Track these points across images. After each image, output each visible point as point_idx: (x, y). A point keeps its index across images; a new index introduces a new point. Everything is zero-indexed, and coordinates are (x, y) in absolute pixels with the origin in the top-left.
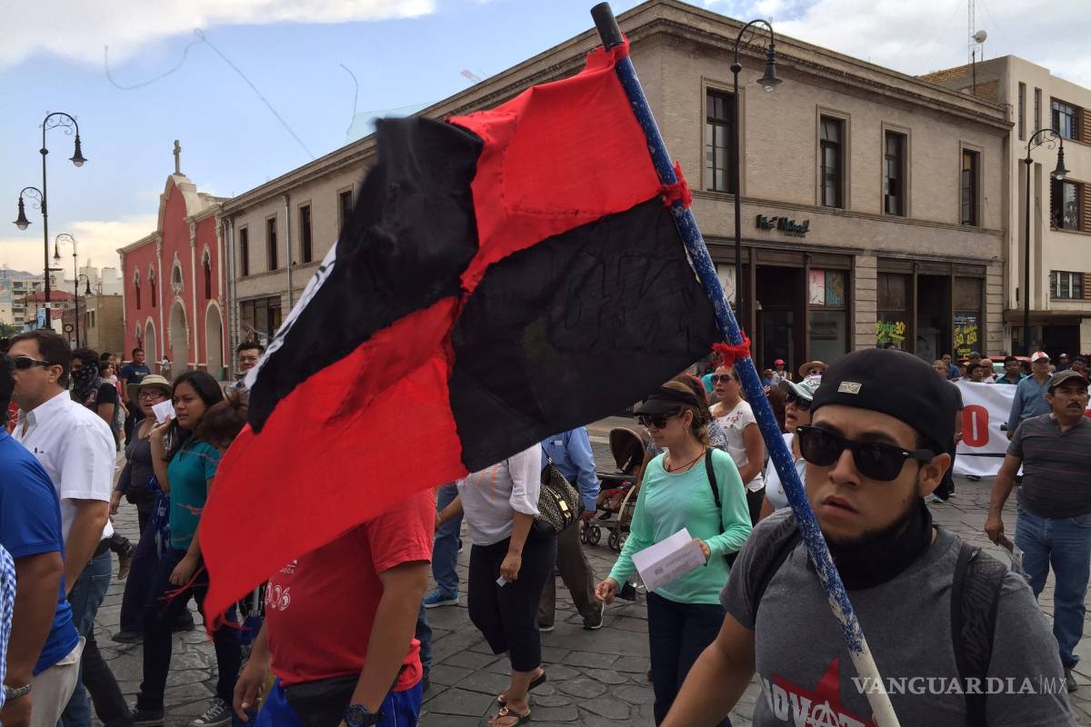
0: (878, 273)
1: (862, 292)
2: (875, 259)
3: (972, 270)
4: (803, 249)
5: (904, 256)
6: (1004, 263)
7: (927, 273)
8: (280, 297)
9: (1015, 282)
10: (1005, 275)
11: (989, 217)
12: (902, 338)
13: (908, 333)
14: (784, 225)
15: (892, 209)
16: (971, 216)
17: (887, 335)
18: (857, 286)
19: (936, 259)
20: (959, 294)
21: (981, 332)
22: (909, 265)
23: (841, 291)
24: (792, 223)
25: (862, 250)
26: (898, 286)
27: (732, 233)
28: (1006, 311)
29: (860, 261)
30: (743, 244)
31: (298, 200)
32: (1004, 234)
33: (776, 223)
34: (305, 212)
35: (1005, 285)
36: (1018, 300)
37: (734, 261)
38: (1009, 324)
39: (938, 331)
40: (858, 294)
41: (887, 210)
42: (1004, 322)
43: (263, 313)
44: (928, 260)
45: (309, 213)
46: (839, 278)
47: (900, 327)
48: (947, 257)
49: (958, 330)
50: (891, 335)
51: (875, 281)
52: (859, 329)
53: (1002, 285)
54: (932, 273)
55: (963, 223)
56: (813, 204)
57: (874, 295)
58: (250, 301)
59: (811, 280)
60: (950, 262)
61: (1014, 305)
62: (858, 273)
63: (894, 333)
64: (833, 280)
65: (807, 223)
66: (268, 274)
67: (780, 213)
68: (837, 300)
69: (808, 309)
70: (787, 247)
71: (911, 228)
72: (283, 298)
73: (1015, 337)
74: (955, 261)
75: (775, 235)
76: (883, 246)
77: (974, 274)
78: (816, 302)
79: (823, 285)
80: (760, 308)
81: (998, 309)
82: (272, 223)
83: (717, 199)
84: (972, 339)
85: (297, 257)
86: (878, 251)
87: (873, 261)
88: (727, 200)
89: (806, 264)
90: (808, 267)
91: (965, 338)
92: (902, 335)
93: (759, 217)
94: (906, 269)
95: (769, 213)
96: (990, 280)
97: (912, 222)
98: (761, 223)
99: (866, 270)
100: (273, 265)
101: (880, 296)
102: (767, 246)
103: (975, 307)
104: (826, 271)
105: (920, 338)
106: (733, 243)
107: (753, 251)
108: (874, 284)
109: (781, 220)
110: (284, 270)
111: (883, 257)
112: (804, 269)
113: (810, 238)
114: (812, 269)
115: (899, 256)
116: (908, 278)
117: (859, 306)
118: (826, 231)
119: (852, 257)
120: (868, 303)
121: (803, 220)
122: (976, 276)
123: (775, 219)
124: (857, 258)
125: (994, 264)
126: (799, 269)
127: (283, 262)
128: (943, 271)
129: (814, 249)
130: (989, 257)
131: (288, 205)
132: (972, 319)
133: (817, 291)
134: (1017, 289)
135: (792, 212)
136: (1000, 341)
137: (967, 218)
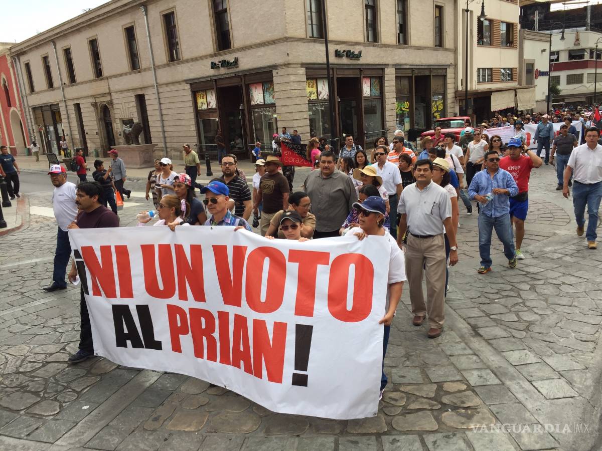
0: (396, 77)
1: (389, 88)
2: (394, 69)
3: (440, 71)
4: (359, 67)
5: (408, 67)
6: (455, 66)
7: (419, 74)
8: (58, 104)
9: (460, 76)
10: (456, 73)
11: (448, 42)
12: (408, 110)
13: (410, 108)
14: (349, 55)
15: (401, 42)
16: (440, 43)
17: (401, 110)
18: (386, 85)
19: (423, 67)
20: (434, 84)
21: (444, 104)
22: (410, 71)
23: (378, 88)
24: (353, 52)
25: (388, 65)
26: (405, 83)
27: (325, 61)
28: (456, 92)
29: (387, 71)
30: (330, 66)
31: (62, 45)
32: (455, 51)
33: (345, 53)
34: (67, 52)
35: (456, 78)
36: (462, 85)
37: (326, 76)
38: (458, 98)
39: (425, 105)
40: (387, 89)
41: (399, 42)
42: (456, 97)
43: (48, 115)
44: (420, 68)
45: (70, 53)
46: (377, 81)
47: (407, 104)
48: (429, 65)
49: (434, 103)
50: (403, 109)
51: (395, 81)
52: (388, 107)
53: (455, 78)
54: (422, 74)
55: (436, 46)
56: (363, 41)
57: (394, 89)
58: (38, 107)
59: (364, 83)
60: (430, 68)
61: (460, 88)
62: (386, 78)
63: (404, 108)
64: (375, 82)
65: (360, 52)
66: (47, 91)
67: (347, 48)
68: (376, 93)
69: (363, 99)
70: (351, 67)
71: (411, 51)
72: (60, 105)
73: (461, 104)
74: (432, 67)
75: (345, 60)
76: (398, 62)
77: (441, 73)
78: (366, 95)
79: (369, 86)
80: (339, 100)
81: (453, 91)
82: (45, 59)
83: (315, 42)
84: (441, 107)
85: (66, 80)
86: (395, 65)
87: (393, 71)
88: (320, 42)
89: (360, 75)
90: (362, 76)
91: (437, 107)
92: (408, 109)
93: (336, 51)
94: (409, 73)
95: (341, 48)
96: (449, 76)
97: (412, 47)
98: (338, 54)
99: (390, 76)
100: (51, 85)
101: (397, 89)
102: (342, 67)
103: (442, 91)
104: (371, 78)
105: (416, 109)
106: (325, 66)
107: (335, 70)
108: (394, 83)
109: (348, 51)
110: (59, 88)
111: (398, 68)
112: (360, 77)
113: (362, 61)
114: (363, 77)
115: (405, 67)
116: (410, 78)
117: (387, 95)
118: (370, 56)
119: (383, 69)
120: (391, 93)
121: (358, 51)
122: (442, 74)
123: (344, 51)
124: (386, 69)
125: (451, 67)
126: (357, 78)
127: (56, 83)
128: (427, 73)
129: (364, 67)
130: (448, 63)
131: (55, 48)
132: (440, 97)
133: (367, 89)
134: (462, 80)
135: (352, 47)
136: (454, 107)
137: (438, 43)
